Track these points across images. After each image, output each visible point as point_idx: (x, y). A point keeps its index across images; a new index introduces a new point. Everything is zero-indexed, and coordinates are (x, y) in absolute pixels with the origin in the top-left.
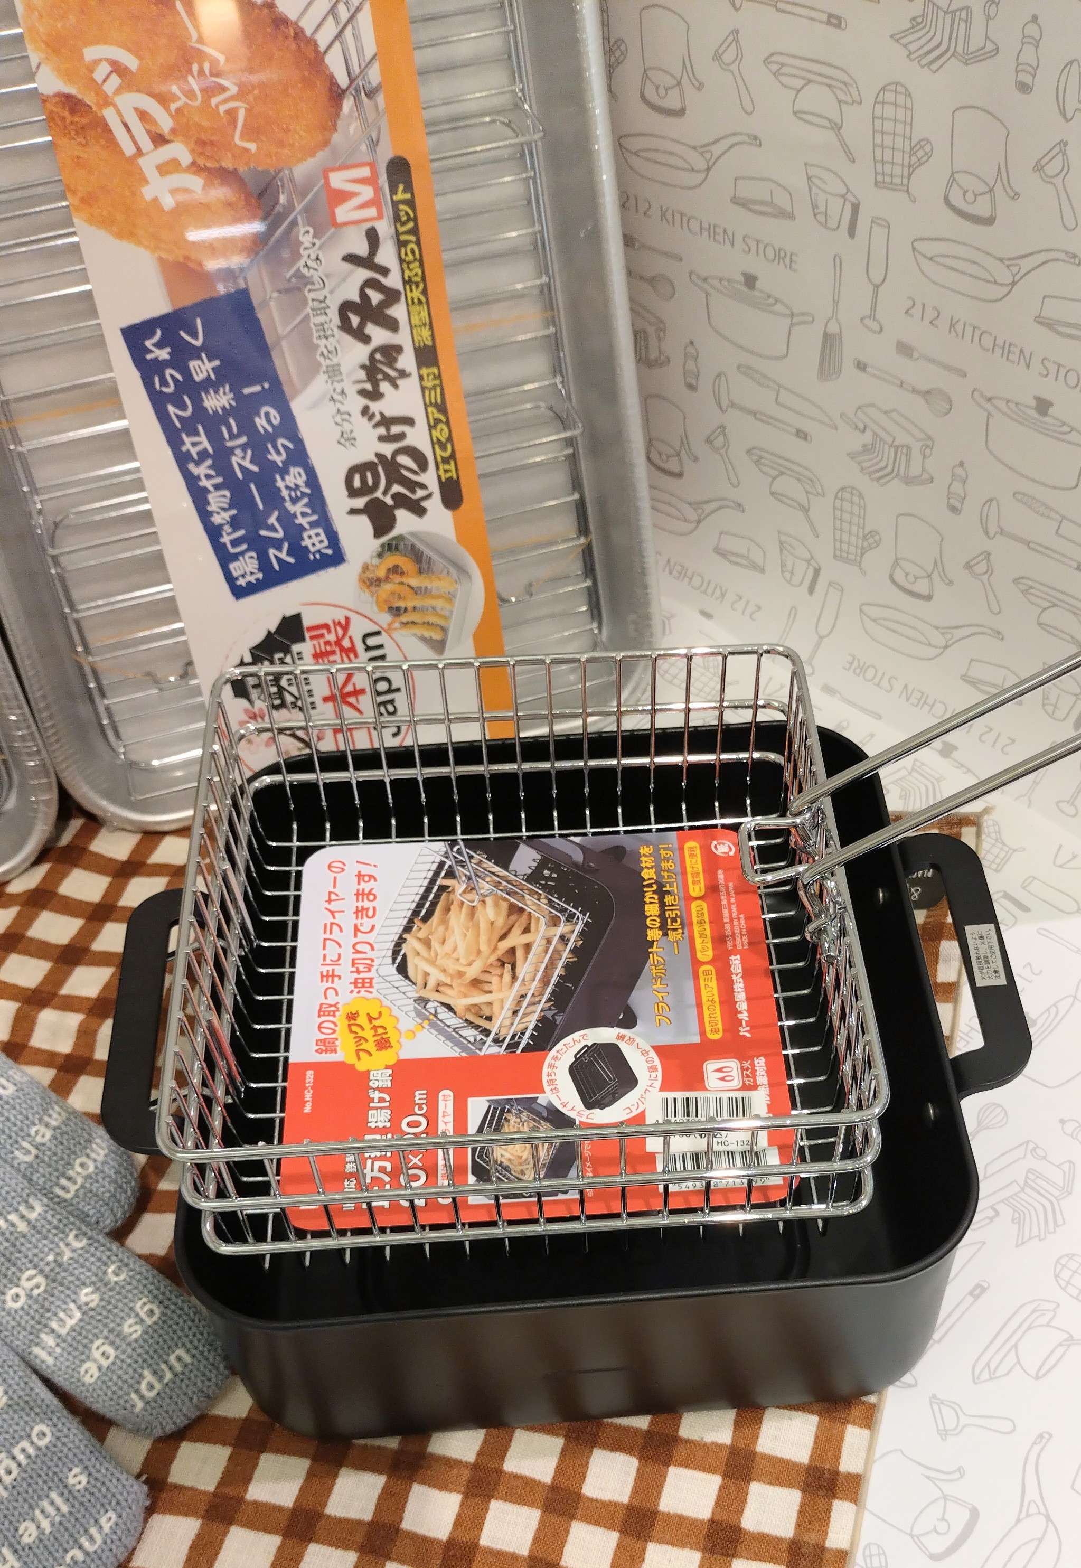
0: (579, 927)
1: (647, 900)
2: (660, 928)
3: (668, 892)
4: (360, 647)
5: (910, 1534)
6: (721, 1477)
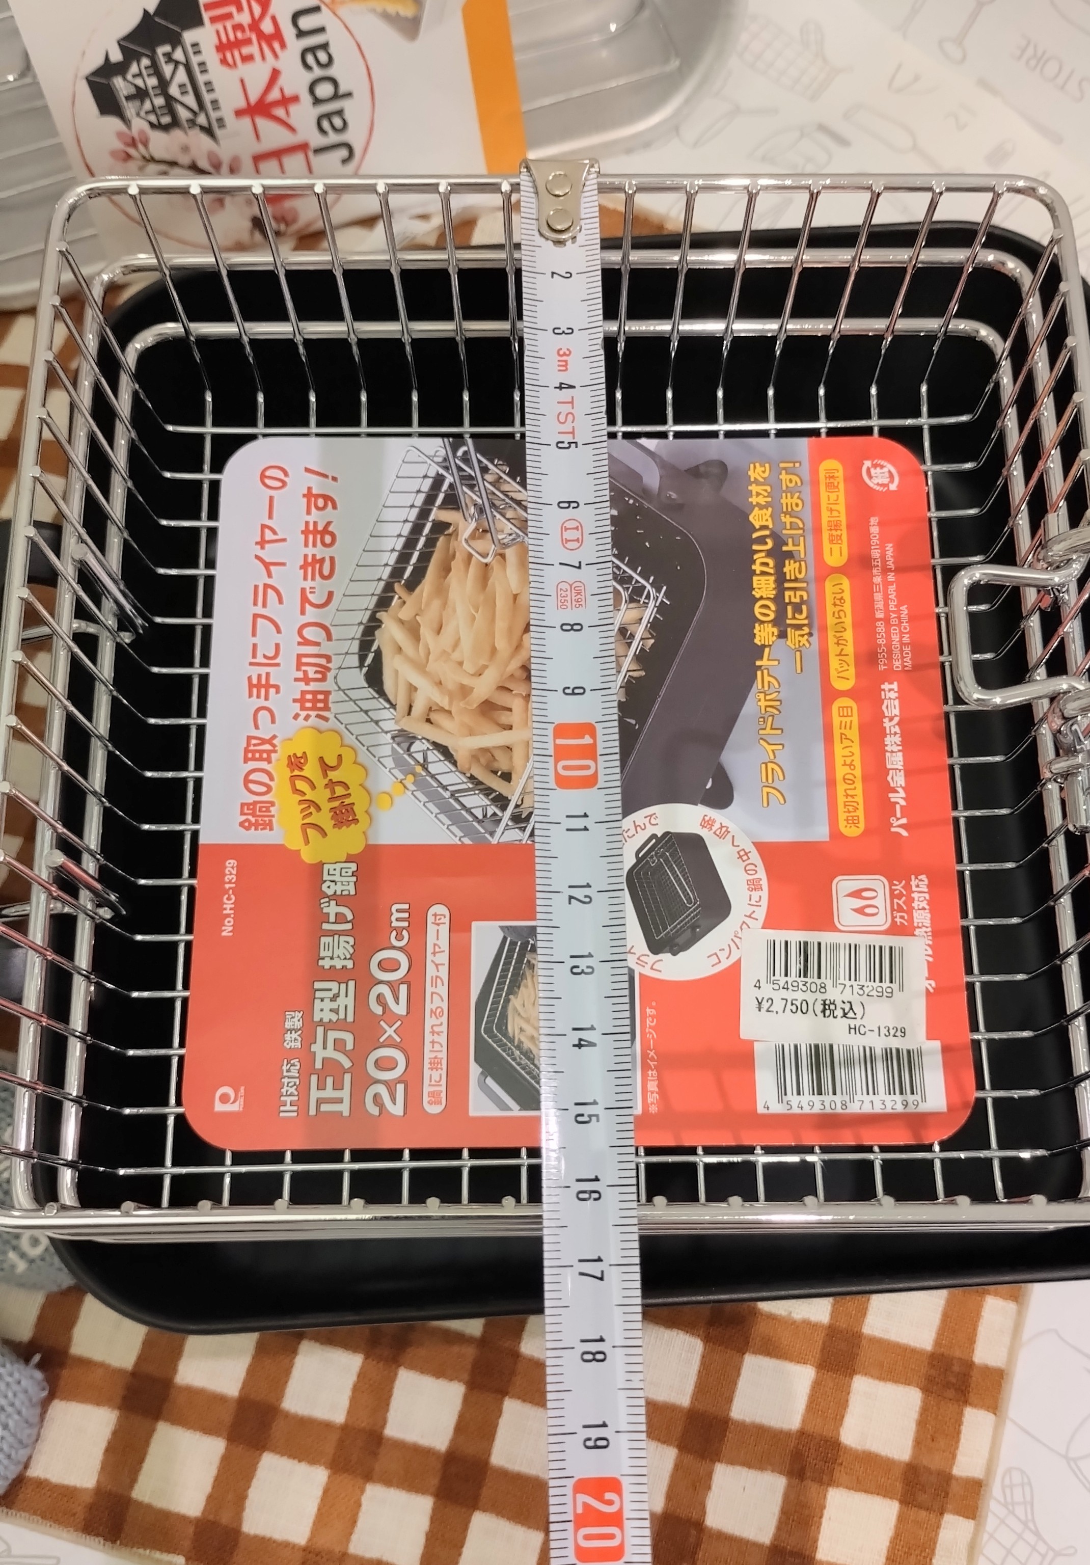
0: (649, 613)
1: (757, 567)
2: (775, 622)
3: (790, 555)
4: (289, 32)
5: (1066, 1457)
6: (814, 1369)
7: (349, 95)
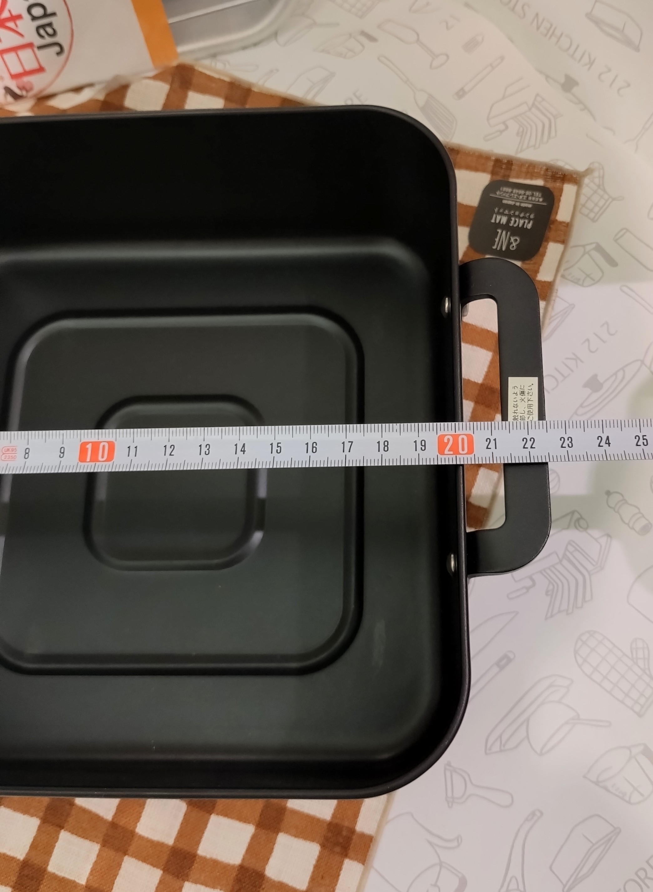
6: (254, 827)
7: (54, 14)
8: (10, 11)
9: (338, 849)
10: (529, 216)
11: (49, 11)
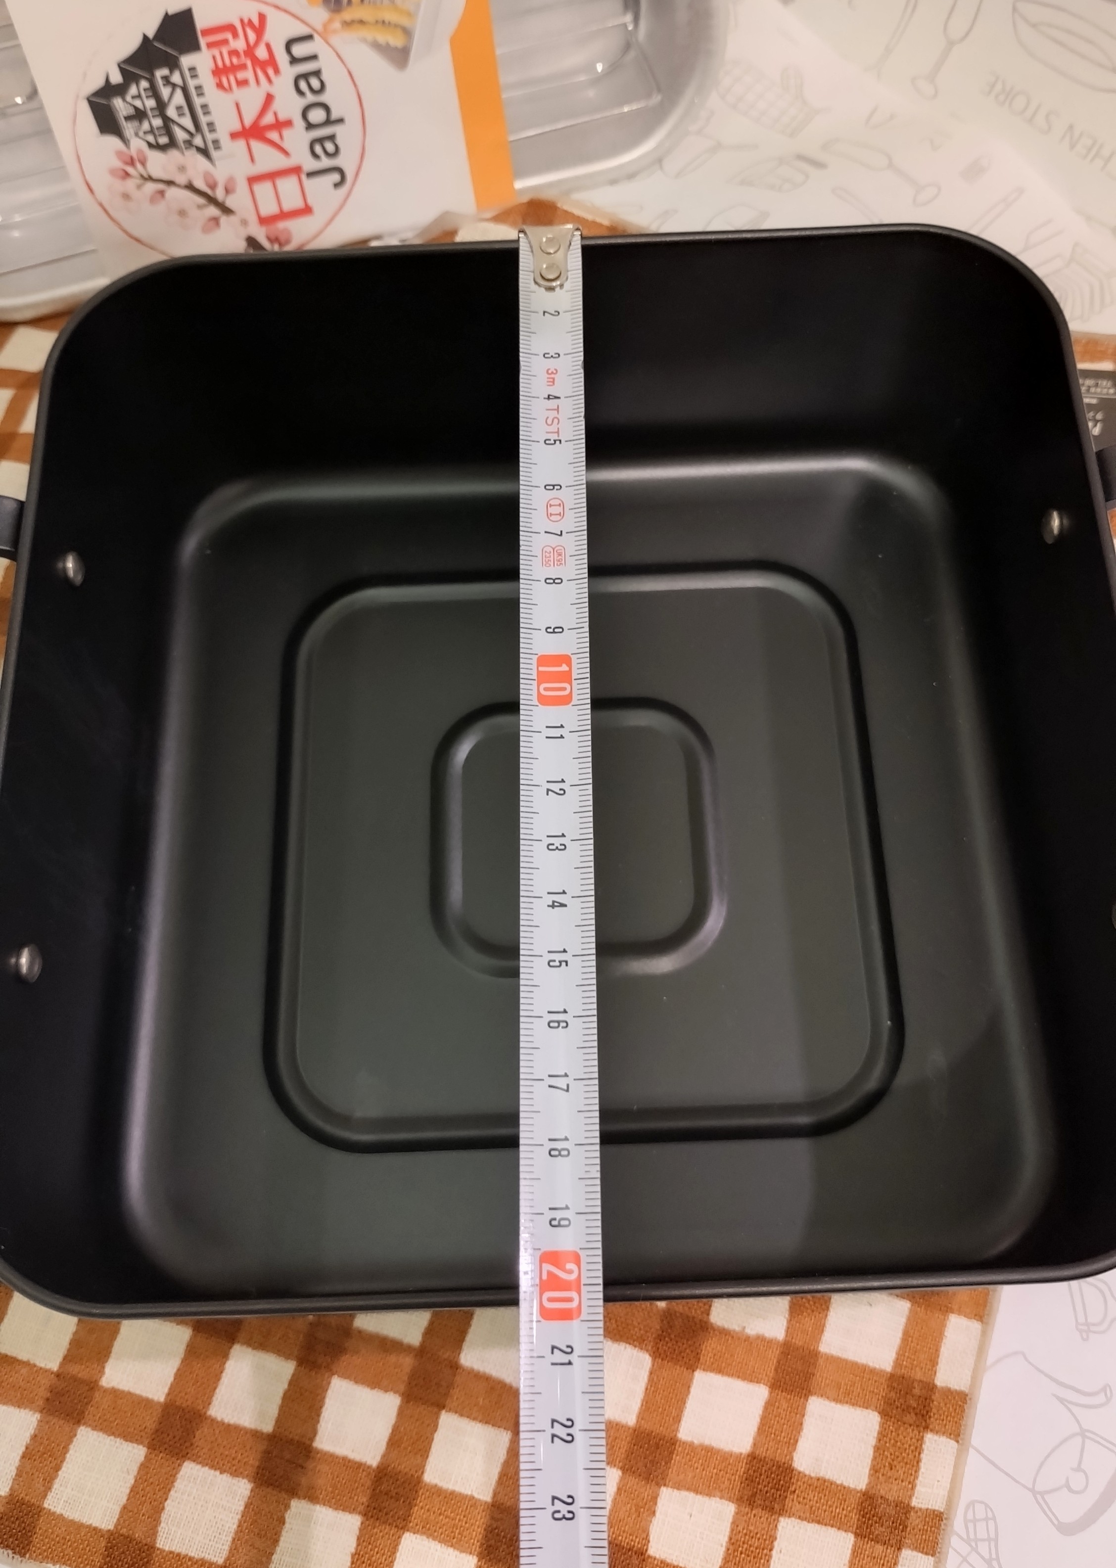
4: (283, 59)
5: (1032, 1490)
6: (768, 1388)
7: (340, 121)
8: (275, 114)
9: (910, 1418)
10: (1094, 417)
11: (334, 115)
